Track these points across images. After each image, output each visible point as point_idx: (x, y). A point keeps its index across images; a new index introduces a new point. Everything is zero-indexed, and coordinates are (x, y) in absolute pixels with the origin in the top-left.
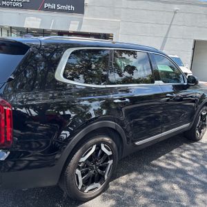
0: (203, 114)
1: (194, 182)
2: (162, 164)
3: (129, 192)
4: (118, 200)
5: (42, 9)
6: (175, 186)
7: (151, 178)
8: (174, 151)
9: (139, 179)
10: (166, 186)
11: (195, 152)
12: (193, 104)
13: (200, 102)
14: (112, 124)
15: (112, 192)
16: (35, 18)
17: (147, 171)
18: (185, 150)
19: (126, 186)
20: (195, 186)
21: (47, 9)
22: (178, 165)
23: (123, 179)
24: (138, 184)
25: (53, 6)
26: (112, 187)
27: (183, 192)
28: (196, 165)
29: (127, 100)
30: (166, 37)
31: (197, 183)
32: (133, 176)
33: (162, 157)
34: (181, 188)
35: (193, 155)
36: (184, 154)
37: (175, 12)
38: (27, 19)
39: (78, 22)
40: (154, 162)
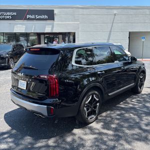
0: (141, 77)
1: (140, 112)
2: (123, 106)
3: (109, 119)
4: (104, 122)
5: (26, 19)
6: (131, 115)
7: (118, 112)
8: (127, 99)
9: (112, 114)
10: (127, 115)
11: (139, 99)
12: (135, 73)
13: (139, 71)
14: (98, 84)
15: (100, 120)
16: (21, 26)
17: (115, 110)
18: (133, 98)
19: (106, 117)
20: (141, 114)
21: (29, 19)
22: (131, 106)
23: (104, 114)
24: (112, 115)
25: (33, 17)
26: (99, 118)
27: (136, 117)
28: (140, 105)
29: (104, 72)
30: (111, 31)
31: (142, 112)
32: (109, 112)
33: (122, 103)
34: (134, 115)
35: (138, 100)
36: (133, 100)
37: (115, 15)
38: (15, 26)
39: (51, 26)
40: (118, 105)
